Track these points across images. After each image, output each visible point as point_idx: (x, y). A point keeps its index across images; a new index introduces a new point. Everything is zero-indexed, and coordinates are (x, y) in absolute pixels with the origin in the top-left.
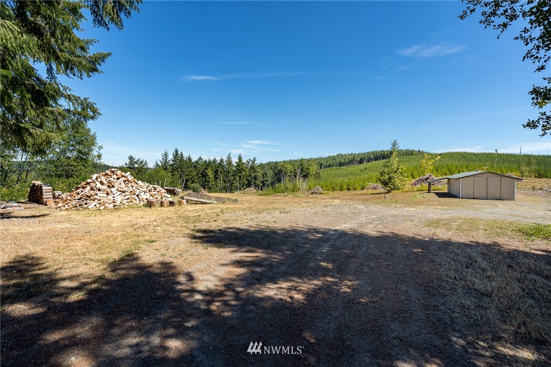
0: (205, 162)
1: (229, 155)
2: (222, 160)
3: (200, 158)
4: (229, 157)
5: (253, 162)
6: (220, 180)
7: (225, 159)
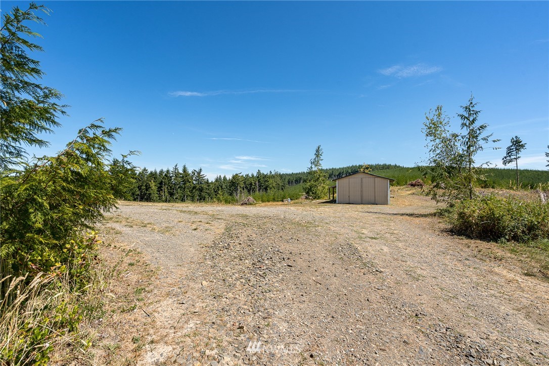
0: (151, 173)
1: (176, 166)
2: (168, 171)
3: (145, 170)
4: (175, 168)
5: (199, 173)
6: (164, 192)
7: (171, 169)
